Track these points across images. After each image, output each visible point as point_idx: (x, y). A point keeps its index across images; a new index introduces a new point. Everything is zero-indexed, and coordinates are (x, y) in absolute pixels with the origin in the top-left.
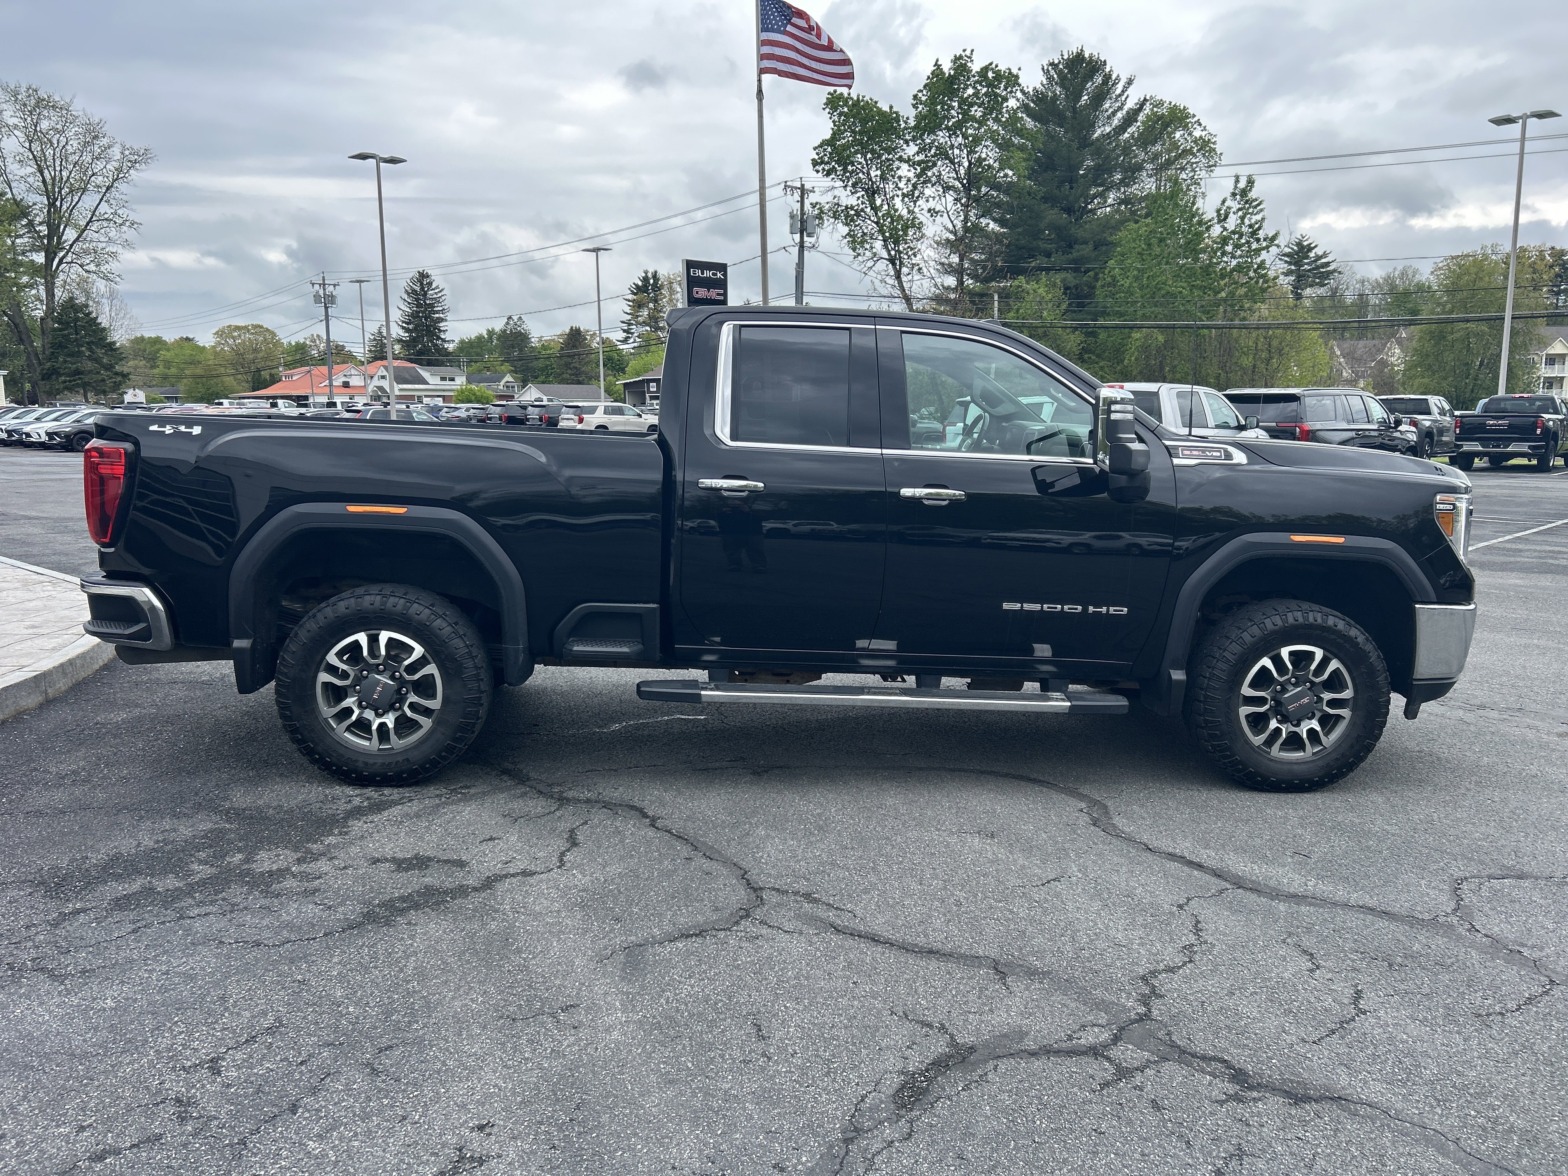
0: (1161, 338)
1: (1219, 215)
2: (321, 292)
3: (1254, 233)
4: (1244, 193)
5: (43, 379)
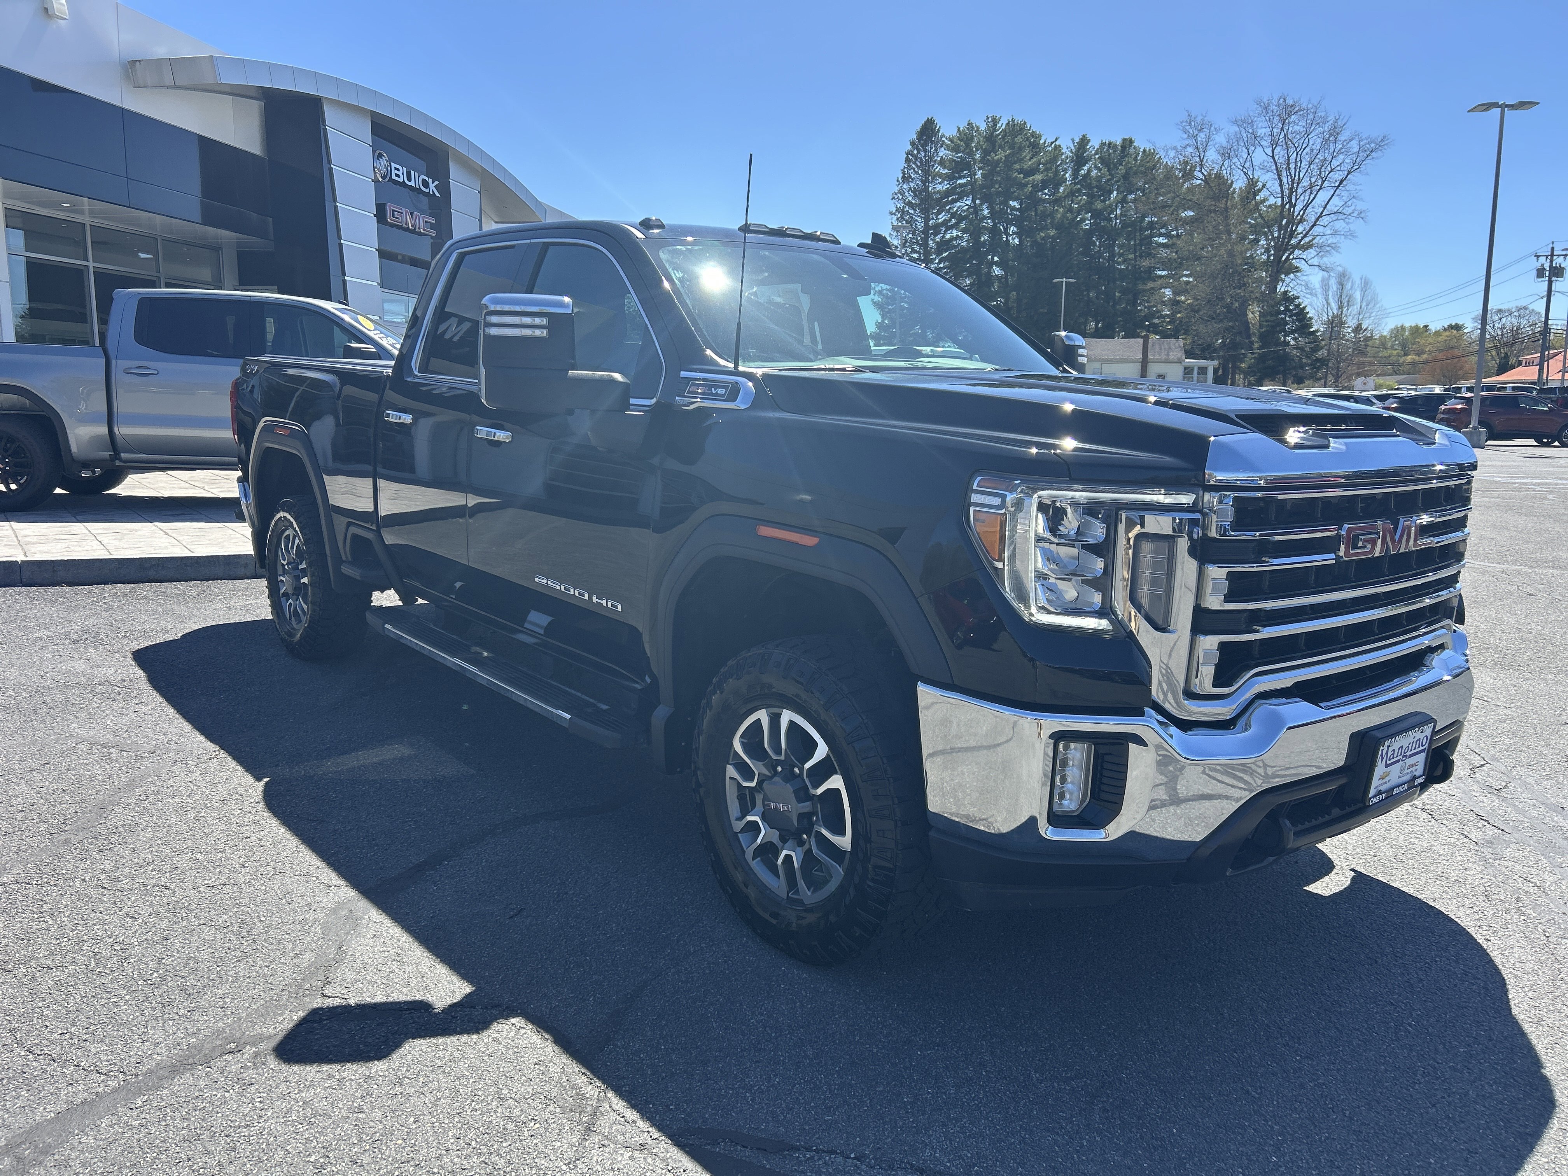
2: (1547, 266)
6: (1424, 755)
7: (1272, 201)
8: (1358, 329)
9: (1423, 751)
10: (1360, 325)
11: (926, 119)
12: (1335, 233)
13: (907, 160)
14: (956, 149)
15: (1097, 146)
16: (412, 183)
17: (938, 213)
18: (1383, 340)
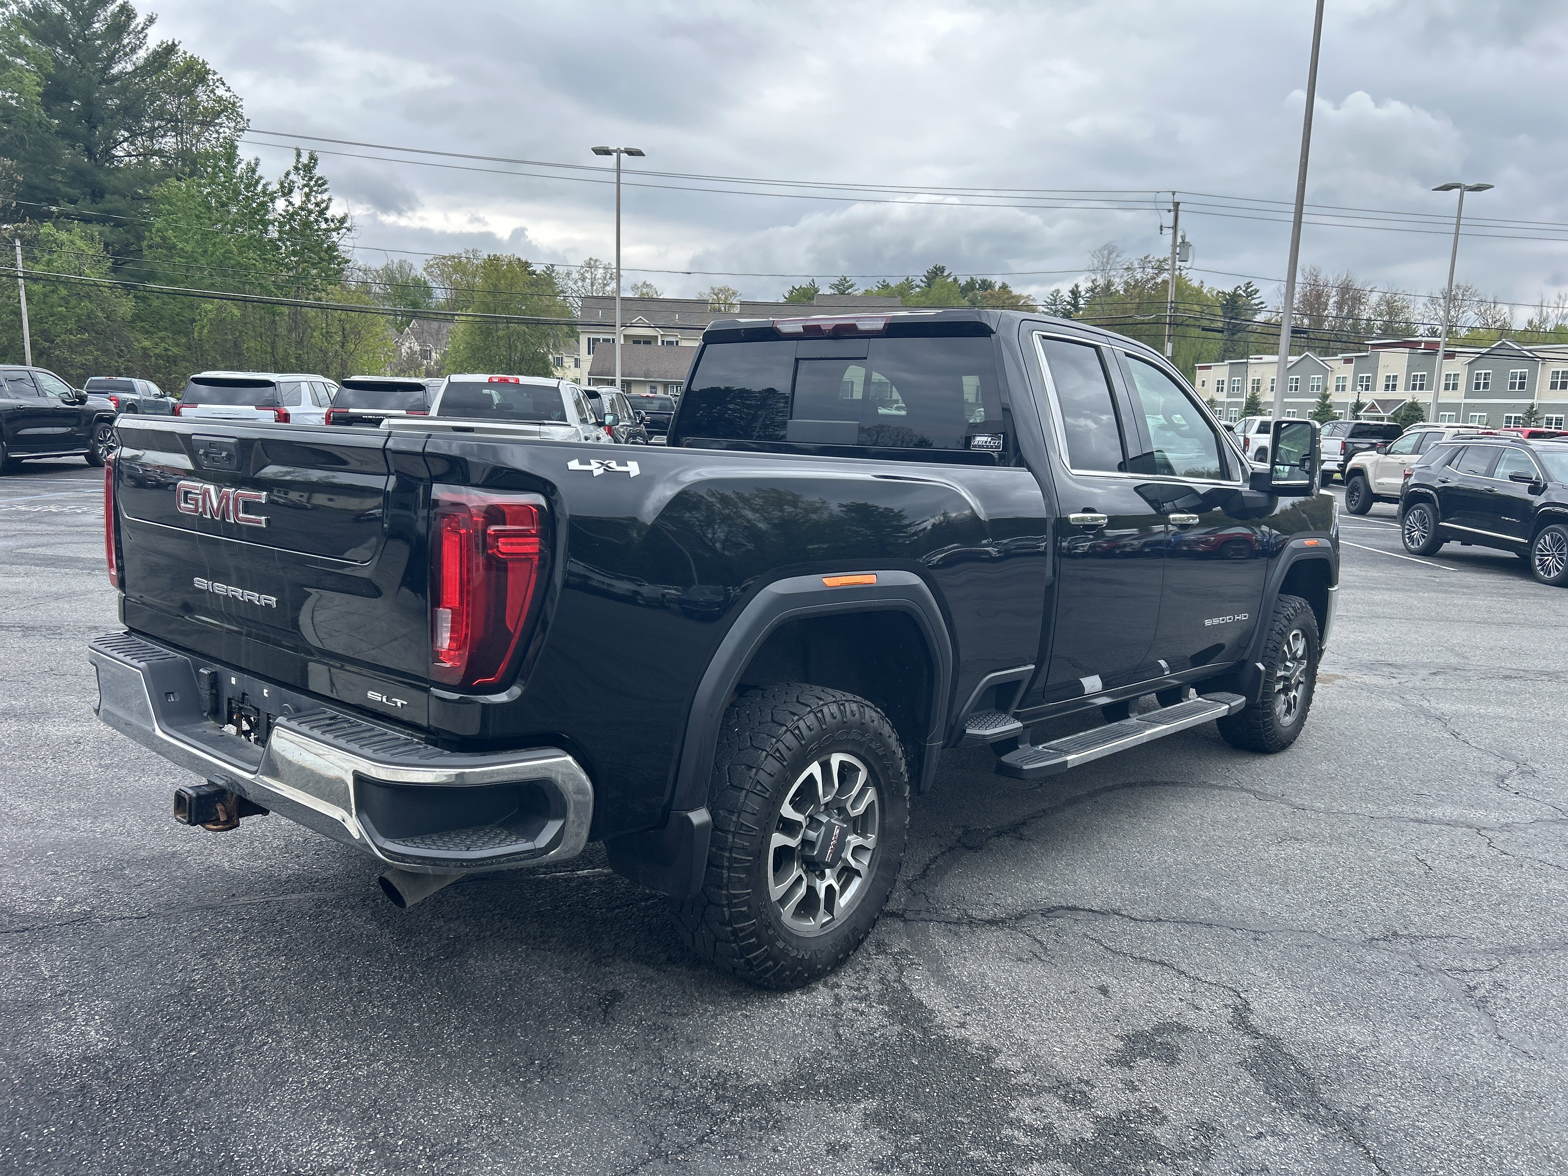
0: (236, 312)
1: (282, 186)
3: (322, 213)
4: (308, 169)
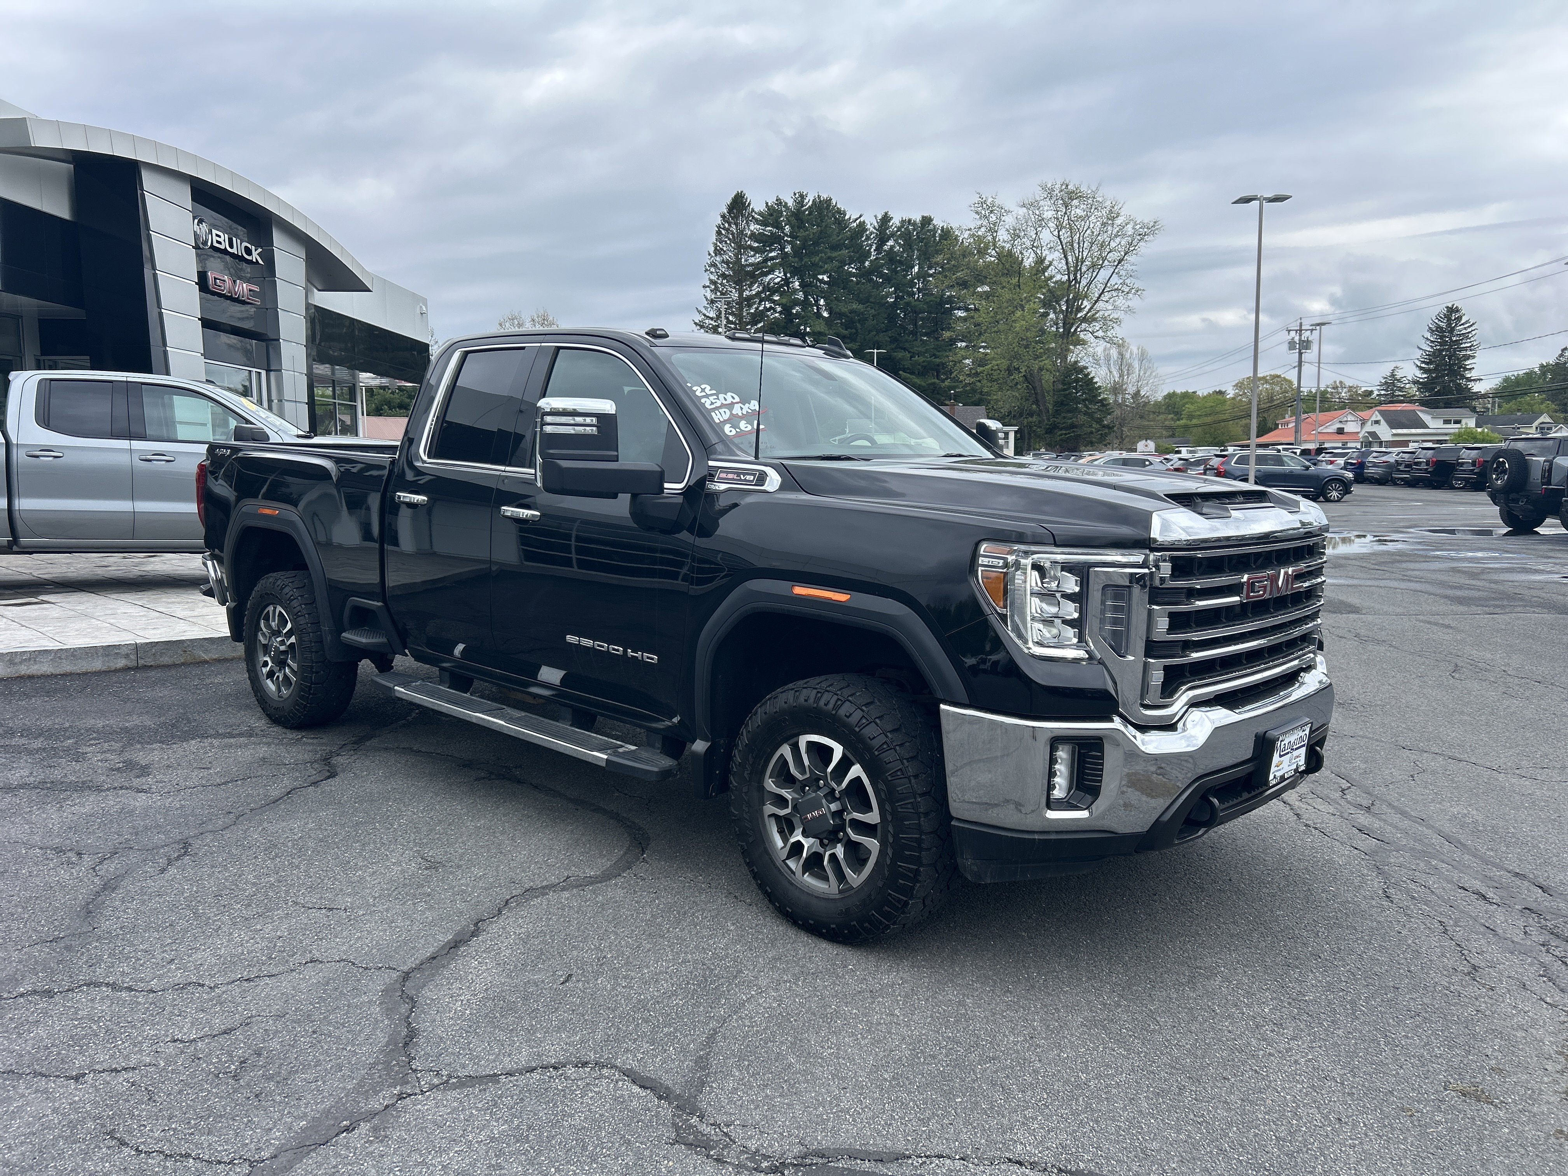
2: (1297, 339)
5: (1046, 433)
6: (1304, 748)
7: (1058, 277)
8: (1137, 394)
9: (1303, 746)
10: (1139, 391)
11: (735, 193)
12: (1116, 308)
13: (719, 233)
14: (764, 223)
15: (898, 224)
16: (234, 251)
17: (751, 286)
18: (1157, 404)
